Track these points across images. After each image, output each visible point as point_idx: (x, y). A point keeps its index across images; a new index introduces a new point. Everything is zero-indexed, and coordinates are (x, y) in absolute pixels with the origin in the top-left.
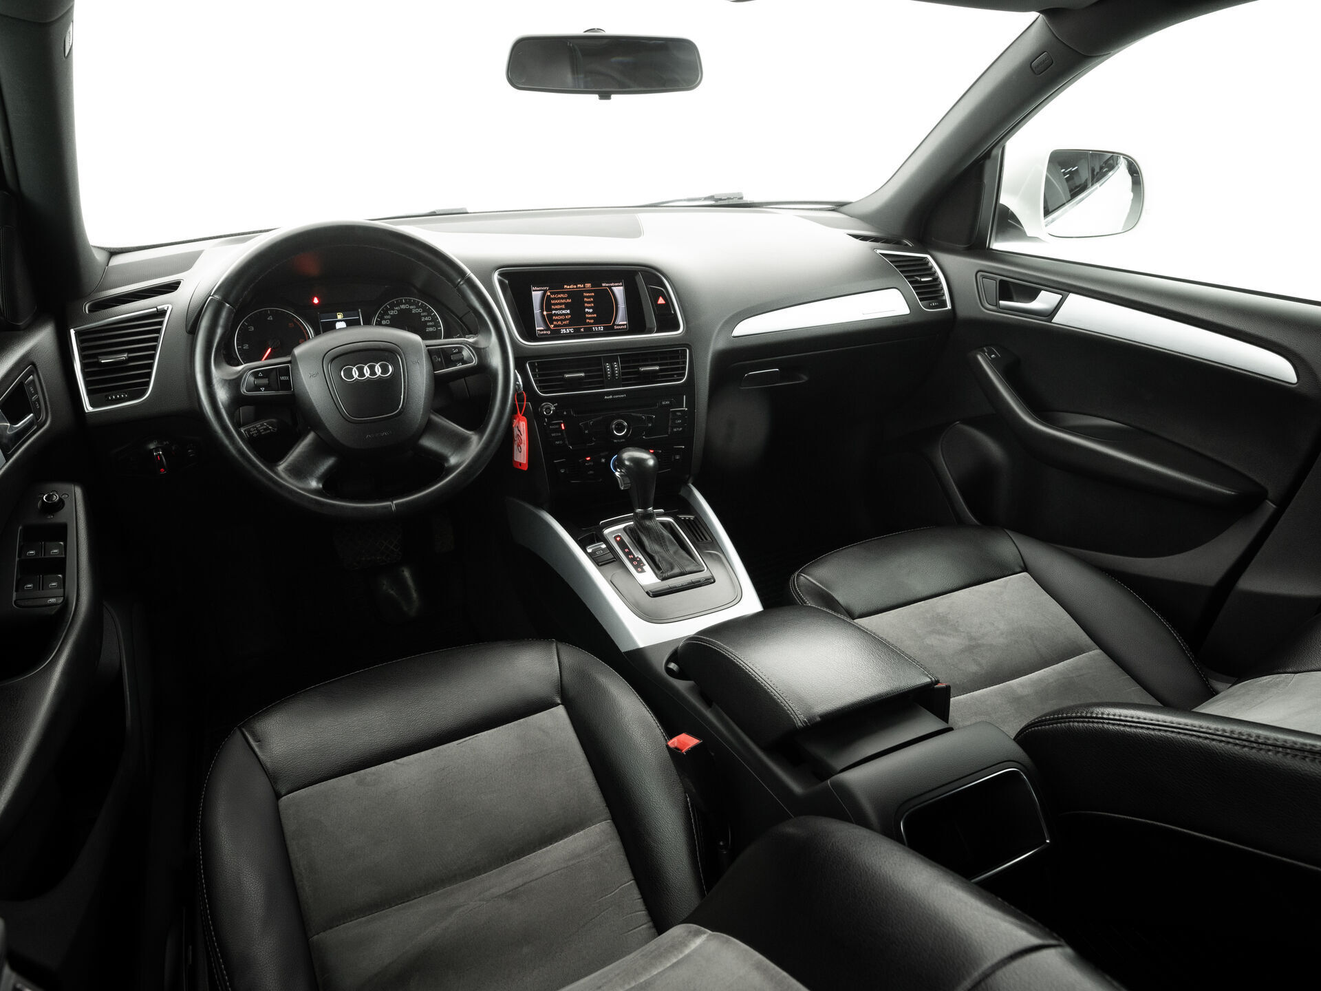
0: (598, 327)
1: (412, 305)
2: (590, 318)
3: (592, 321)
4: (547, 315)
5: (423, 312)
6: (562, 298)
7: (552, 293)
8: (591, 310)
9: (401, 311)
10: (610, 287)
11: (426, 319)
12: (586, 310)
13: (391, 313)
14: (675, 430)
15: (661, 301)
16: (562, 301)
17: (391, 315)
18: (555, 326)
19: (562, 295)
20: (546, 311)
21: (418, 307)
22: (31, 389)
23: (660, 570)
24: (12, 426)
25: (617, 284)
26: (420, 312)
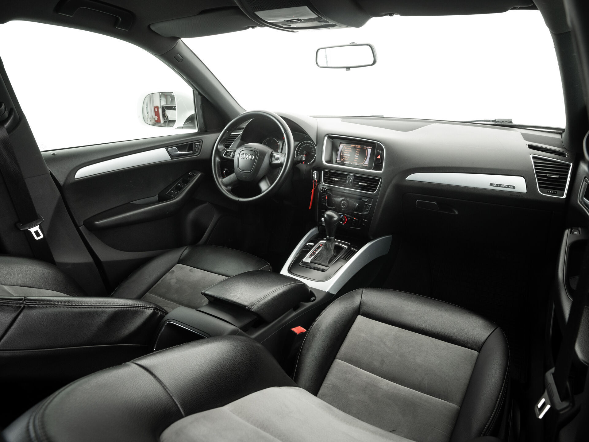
0: (357, 163)
2: (356, 159)
3: (356, 161)
6: (349, 150)
7: (346, 147)
10: (367, 148)
11: (313, 150)
12: (356, 156)
13: (304, 146)
15: (379, 157)
19: (349, 148)
22: (196, 146)
23: (315, 259)
24: (179, 152)
25: (370, 148)
26: (312, 147)
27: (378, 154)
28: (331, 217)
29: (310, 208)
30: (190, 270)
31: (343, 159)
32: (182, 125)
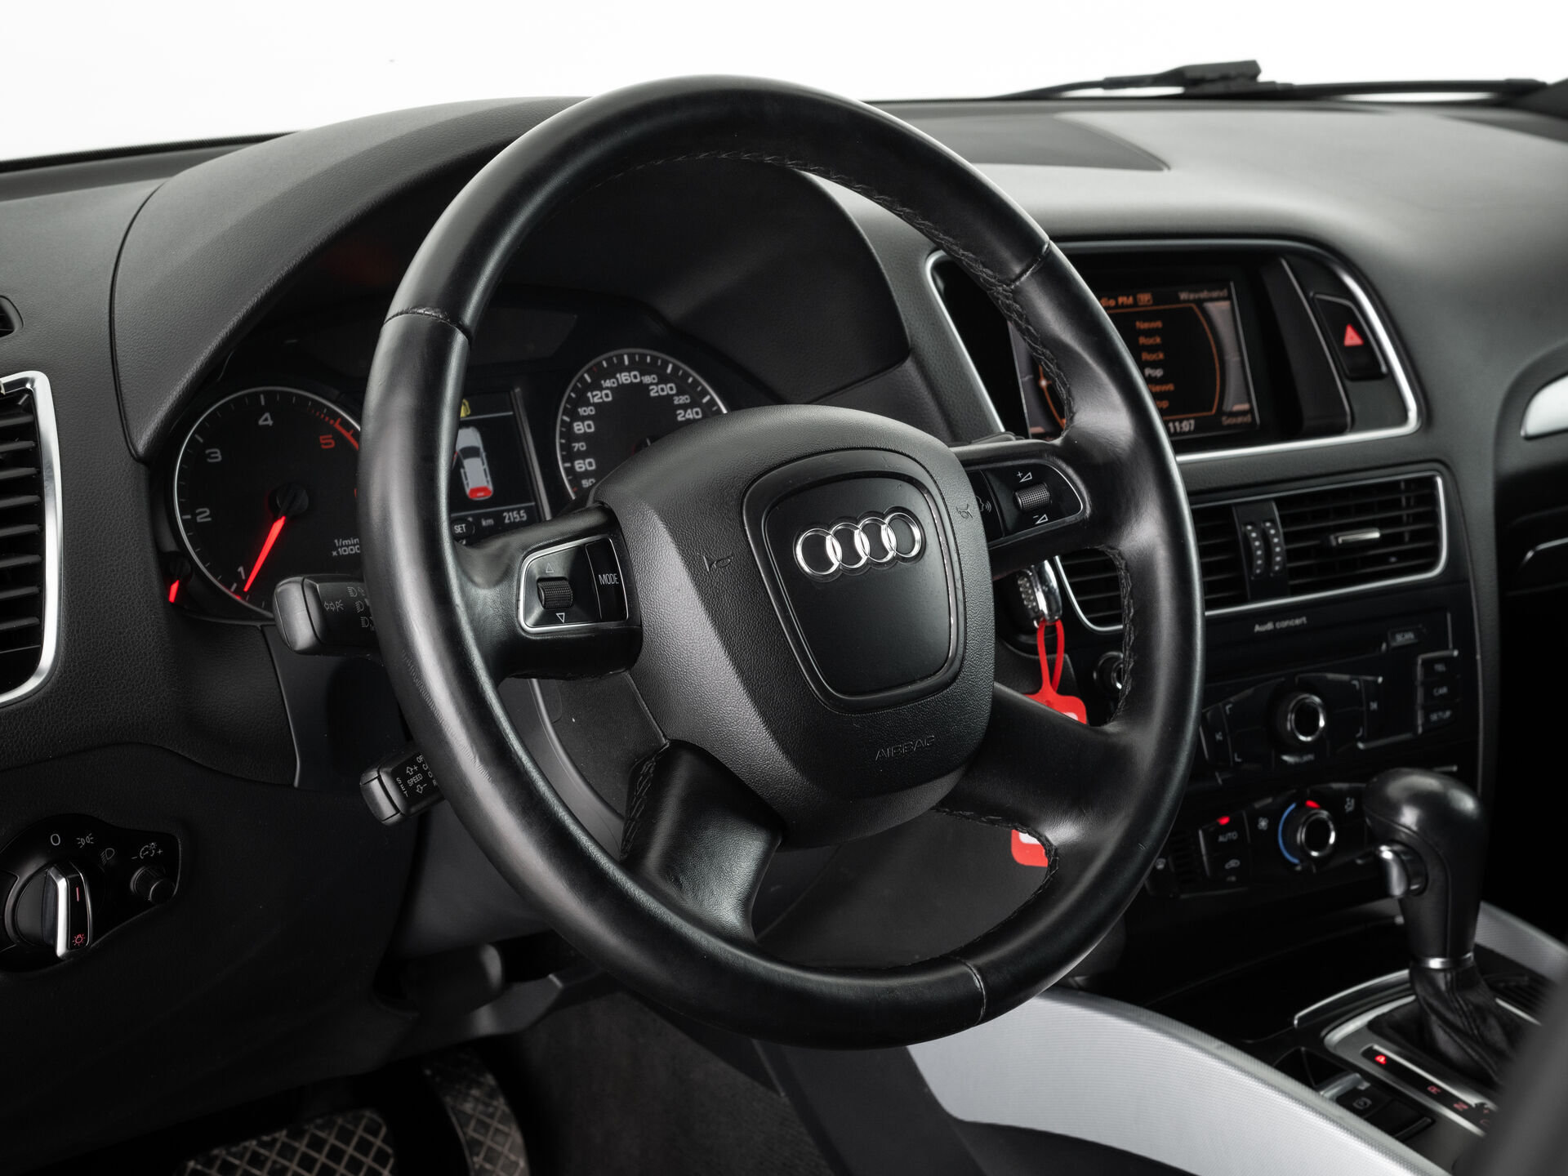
0: (1181, 421)
1: (650, 374)
2: (1160, 397)
3: (1165, 405)
4: (1050, 388)
5: (678, 394)
8: (1160, 373)
9: (619, 390)
10: (1200, 303)
13: (596, 397)
14: (1434, 717)
15: (1352, 338)
17: (595, 405)
20: (1047, 377)
21: (663, 379)
25: (1215, 294)
26: (671, 393)
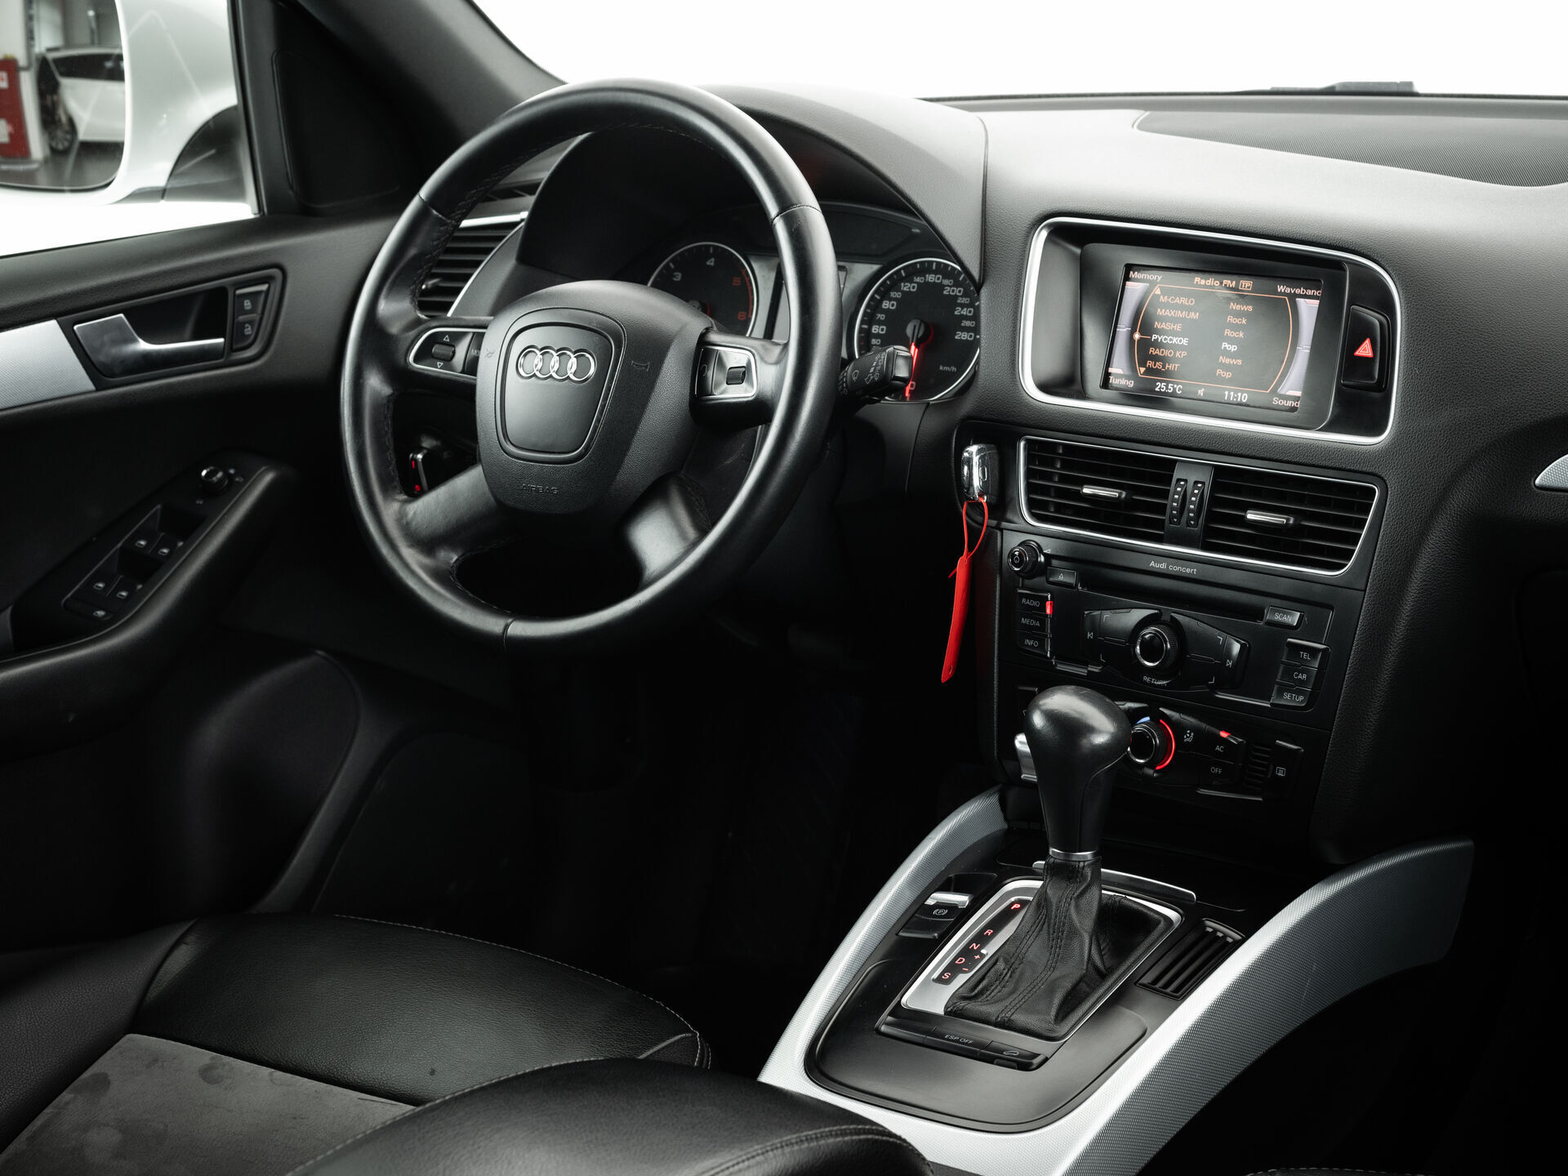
0: (1236, 392)
1: (948, 279)
2: (1227, 368)
3: (1228, 375)
4: (1140, 340)
5: (962, 296)
6: (1182, 308)
7: (1164, 292)
8: (1233, 348)
9: (923, 286)
10: (1292, 297)
11: (965, 312)
12: (1225, 345)
13: (906, 287)
14: (1287, 696)
15: (1365, 350)
16: (1180, 314)
17: (903, 292)
18: (1149, 371)
19: (1183, 301)
20: (1141, 333)
21: (956, 284)
22: (247, 304)
23: (972, 992)
24: (143, 346)
25: (1310, 292)
26: (958, 294)
27: (1359, 331)
28: (1069, 728)
29: (946, 673)
30: (206, 1073)
31: (1150, 364)
32: (159, 173)
